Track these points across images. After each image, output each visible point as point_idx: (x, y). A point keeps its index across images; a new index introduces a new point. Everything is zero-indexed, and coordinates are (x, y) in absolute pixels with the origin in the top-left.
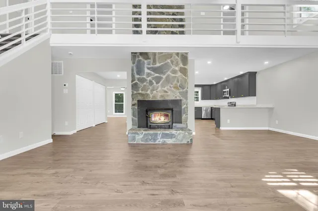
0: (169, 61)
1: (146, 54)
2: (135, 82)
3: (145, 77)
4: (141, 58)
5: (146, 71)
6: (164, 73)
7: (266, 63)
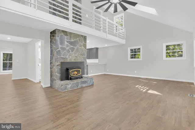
0: (78, 39)
1: (66, 32)
2: (58, 50)
3: (65, 47)
4: (62, 34)
5: (66, 43)
6: (75, 46)
7: (106, 45)
